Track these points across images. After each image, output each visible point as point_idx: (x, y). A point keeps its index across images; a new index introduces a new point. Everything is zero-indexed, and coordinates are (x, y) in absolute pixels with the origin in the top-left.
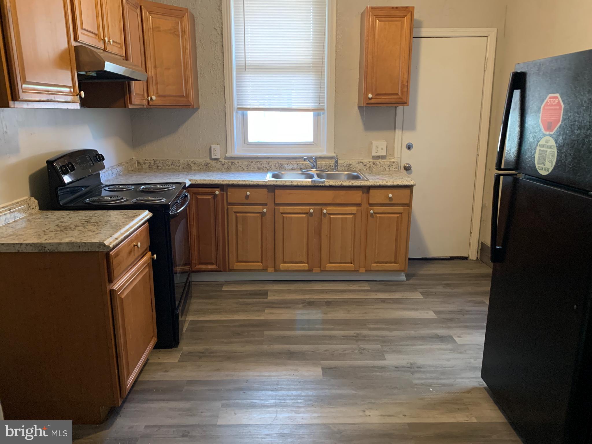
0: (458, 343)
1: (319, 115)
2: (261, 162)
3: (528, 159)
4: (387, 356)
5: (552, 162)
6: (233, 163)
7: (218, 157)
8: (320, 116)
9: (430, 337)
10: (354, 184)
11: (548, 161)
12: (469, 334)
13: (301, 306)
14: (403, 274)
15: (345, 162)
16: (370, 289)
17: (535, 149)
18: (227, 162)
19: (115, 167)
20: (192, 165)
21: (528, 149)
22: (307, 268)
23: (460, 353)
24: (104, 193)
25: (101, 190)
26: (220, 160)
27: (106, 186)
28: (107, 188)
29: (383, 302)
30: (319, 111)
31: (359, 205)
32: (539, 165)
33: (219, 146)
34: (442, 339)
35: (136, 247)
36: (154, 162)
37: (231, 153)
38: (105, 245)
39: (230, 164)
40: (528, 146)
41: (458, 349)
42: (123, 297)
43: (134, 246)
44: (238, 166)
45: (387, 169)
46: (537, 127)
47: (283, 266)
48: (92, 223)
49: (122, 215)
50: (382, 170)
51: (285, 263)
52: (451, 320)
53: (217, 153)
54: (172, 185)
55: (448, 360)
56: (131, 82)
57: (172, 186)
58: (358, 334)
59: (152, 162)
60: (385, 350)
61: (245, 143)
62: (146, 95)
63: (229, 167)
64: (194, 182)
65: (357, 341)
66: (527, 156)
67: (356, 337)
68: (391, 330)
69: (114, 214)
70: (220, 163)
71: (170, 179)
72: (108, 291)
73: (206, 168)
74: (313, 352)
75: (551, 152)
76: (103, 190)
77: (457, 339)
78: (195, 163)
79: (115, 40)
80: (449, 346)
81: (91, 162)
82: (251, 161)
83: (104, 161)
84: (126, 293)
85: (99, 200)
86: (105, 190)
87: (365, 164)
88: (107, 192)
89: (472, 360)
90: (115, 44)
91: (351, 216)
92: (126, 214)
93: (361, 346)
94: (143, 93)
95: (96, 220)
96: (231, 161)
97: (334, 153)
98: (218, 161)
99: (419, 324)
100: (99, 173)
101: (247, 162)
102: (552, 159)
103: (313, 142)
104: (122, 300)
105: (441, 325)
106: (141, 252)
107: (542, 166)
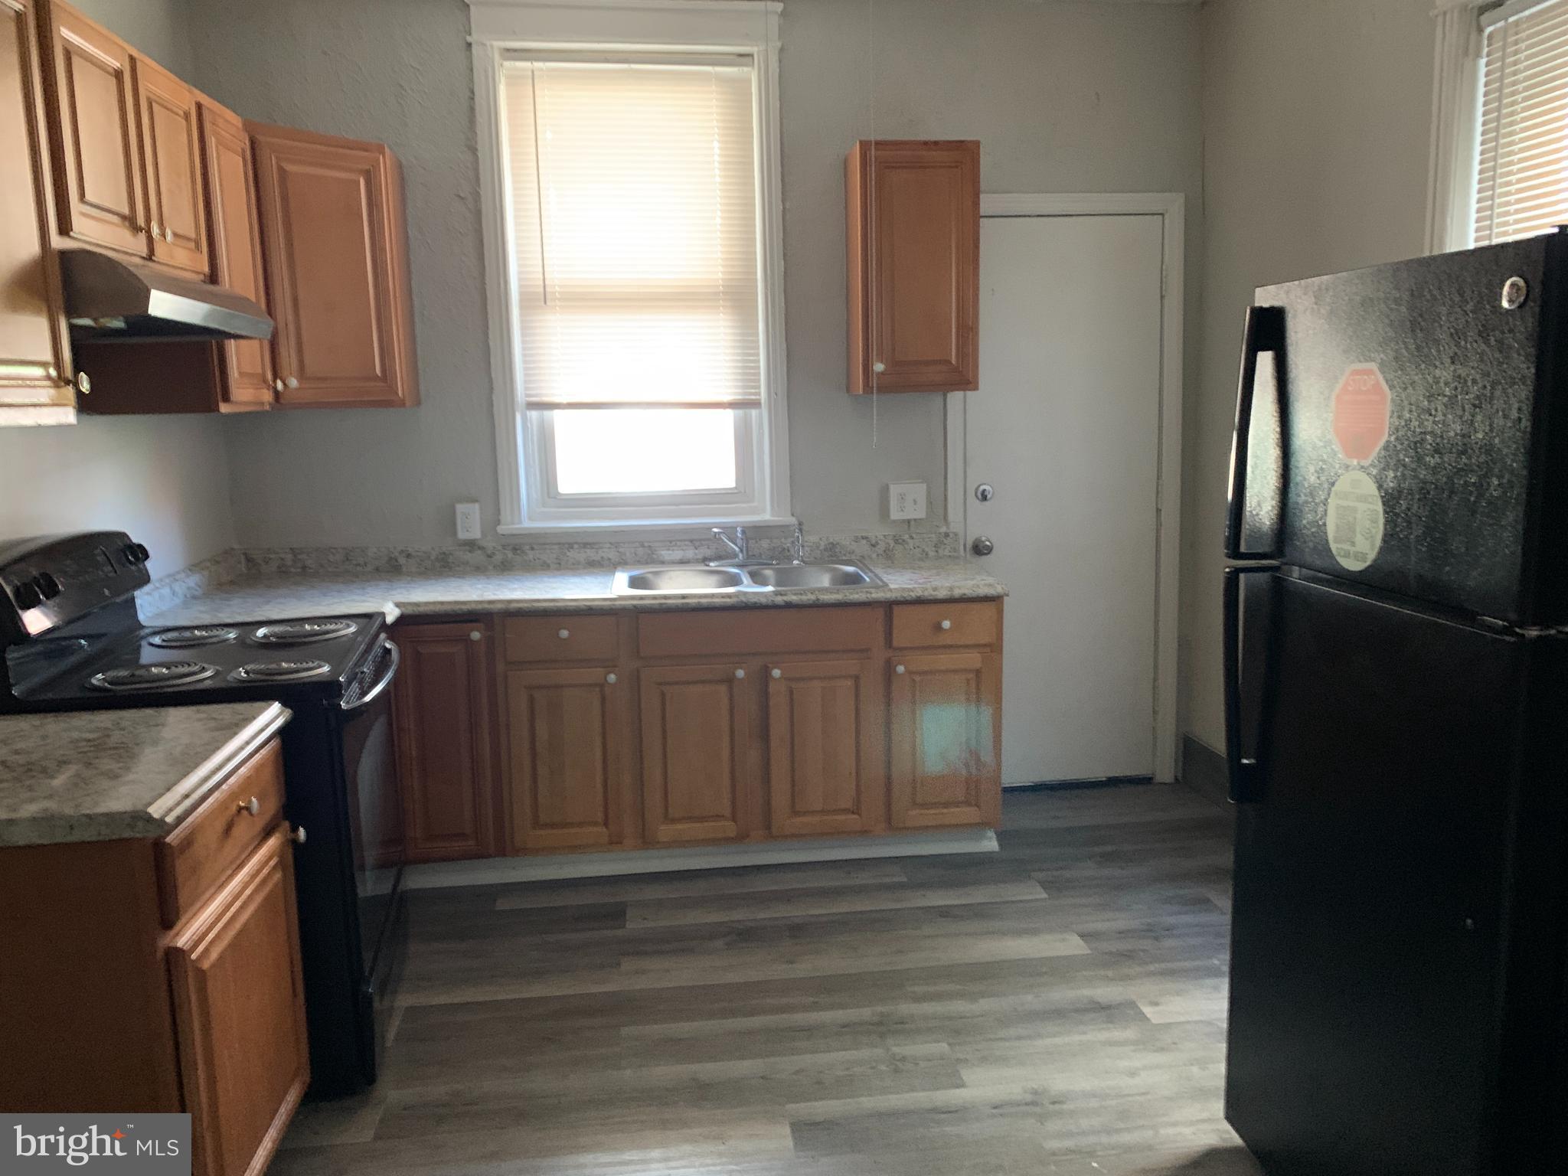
0: (1154, 1021)
1: (746, 418)
3: (1309, 529)
4: (967, 1074)
5: (1372, 537)
7: (475, 533)
8: (751, 419)
9: (1077, 1011)
10: (851, 597)
11: (1363, 535)
12: (1178, 993)
13: (719, 943)
14: (991, 834)
15: (821, 539)
16: (905, 880)
17: (1325, 503)
18: (500, 548)
19: (183, 575)
20: (402, 560)
21: (1306, 502)
22: (731, 833)
23: (1162, 1050)
24: (148, 655)
25: (140, 646)
26: (484, 543)
27: (155, 633)
28: (157, 640)
29: (944, 917)
30: (747, 409)
32: (1339, 546)
33: (477, 506)
34: (1107, 1012)
35: (245, 813)
36: (295, 556)
37: (513, 523)
38: (149, 819)
40: (1306, 496)
41: (1154, 1038)
42: (206, 965)
43: (240, 809)
44: (531, 557)
45: (932, 554)
46: (1325, 447)
47: (665, 831)
48: (110, 749)
49: (200, 720)
50: (920, 555)
51: (671, 821)
52: (1128, 956)
53: (470, 523)
54: (345, 622)
55: (1133, 1073)
56: (227, 342)
57: (348, 626)
58: (882, 1014)
59: (289, 557)
60: (961, 1056)
61: (550, 496)
62: (269, 376)
63: (507, 561)
64: (409, 611)
65: (882, 1036)
66: (1304, 522)
67: (880, 1023)
68: (973, 997)
69: (178, 721)
70: (479, 552)
71: (341, 602)
72: (160, 954)
73: (440, 567)
74: (762, 1078)
75: (1369, 513)
76: (144, 643)
77: (1148, 1010)
78: (409, 556)
79: (180, 232)
80: (1130, 1033)
81: (110, 568)
82: (567, 543)
83: (146, 563)
84: (214, 955)
85: (133, 679)
86: (152, 645)
87: (874, 542)
88: (157, 649)
89: (1195, 1069)
90: (180, 242)
91: (846, 683)
92: (214, 716)
93: (896, 1050)
94: (260, 371)
95: (124, 740)
96: (514, 544)
97: (793, 515)
98: (476, 547)
99: (1046, 973)
100: (133, 599)
102: (1374, 531)
103: (736, 488)
104: (201, 975)
105: (1102, 973)
106: (260, 824)
107: (1346, 547)
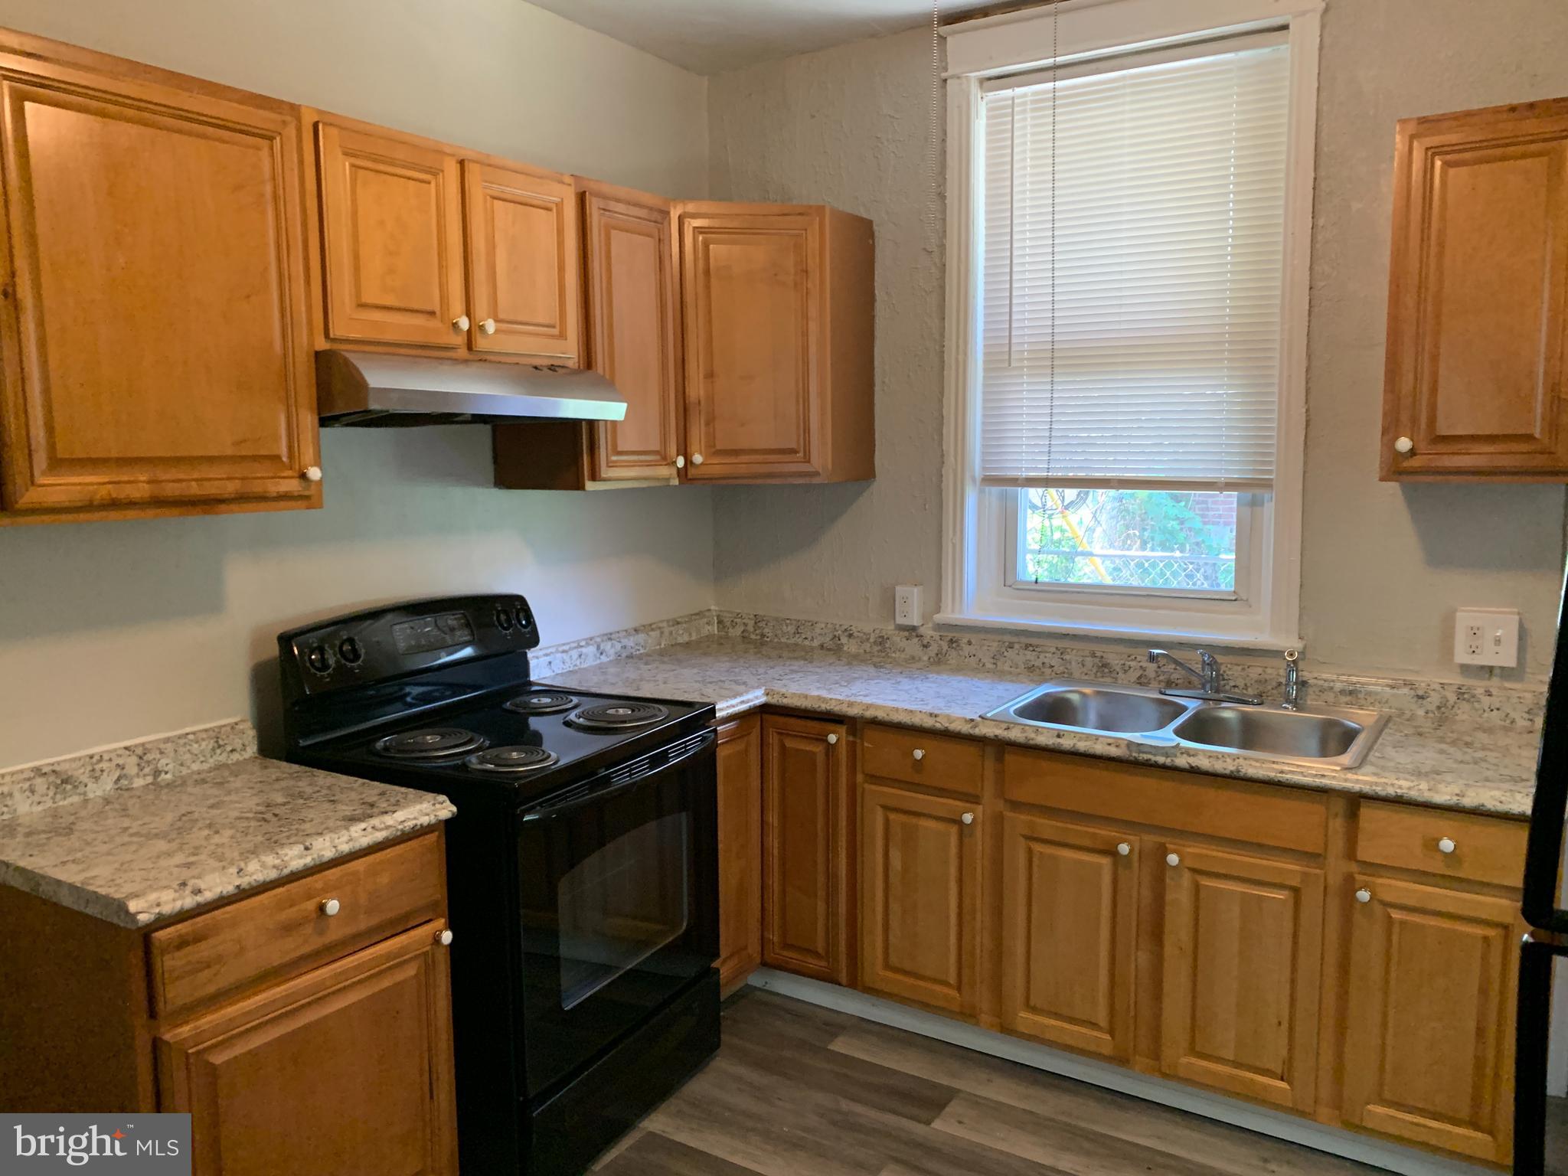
1: (1255, 503)
2: (1037, 646)
6: (954, 645)
7: (915, 620)
8: (1262, 504)
18: (938, 638)
22: (1107, 1050)
26: (922, 631)
30: (1258, 491)
31: (1314, 857)
33: (917, 589)
36: (756, 623)
37: (953, 611)
38: (127, 912)
39: (945, 645)
42: (220, 1059)
47: (1025, 1019)
51: (1034, 1010)
53: (911, 609)
59: (751, 623)
61: (1008, 583)
63: (941, 654)
70: (916, 640)
73: (878, 652)
78: (851, 635)
81: (465, 631)
82: (1010, 643)
87: (1421, 691)
91: (1280, 895)
94: (658, 449)
96: (950, 635)
97: (1301, 638)
98: (914, 634)
101: (995, 644)
103: (1232, 593)
